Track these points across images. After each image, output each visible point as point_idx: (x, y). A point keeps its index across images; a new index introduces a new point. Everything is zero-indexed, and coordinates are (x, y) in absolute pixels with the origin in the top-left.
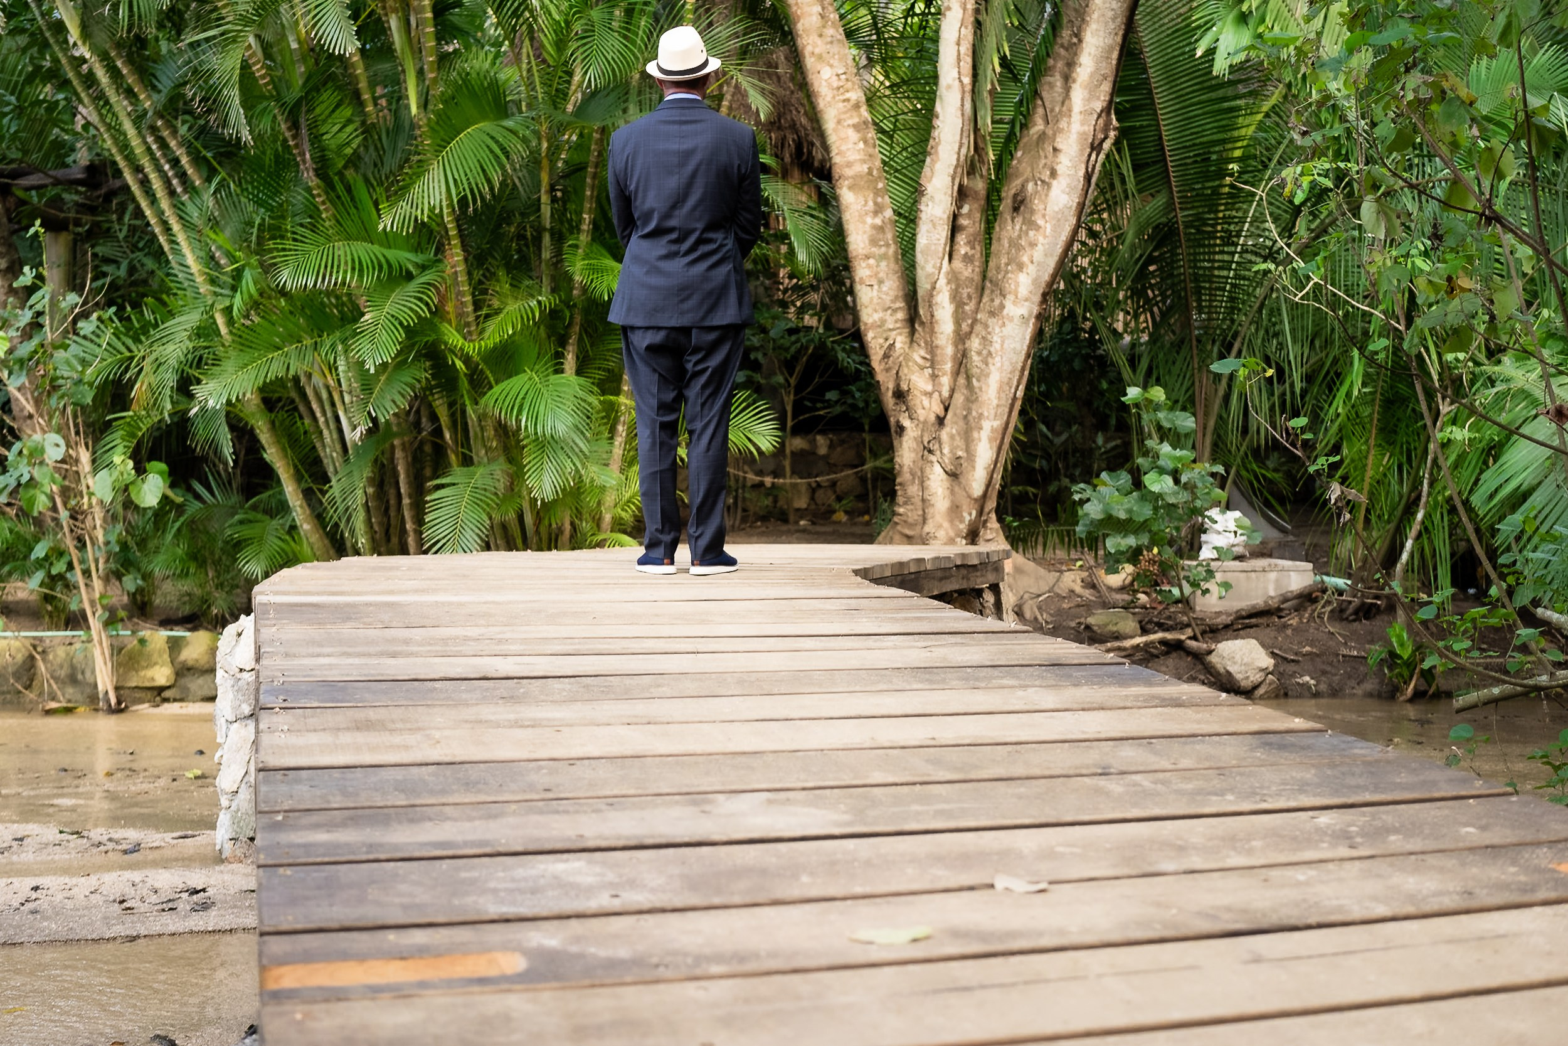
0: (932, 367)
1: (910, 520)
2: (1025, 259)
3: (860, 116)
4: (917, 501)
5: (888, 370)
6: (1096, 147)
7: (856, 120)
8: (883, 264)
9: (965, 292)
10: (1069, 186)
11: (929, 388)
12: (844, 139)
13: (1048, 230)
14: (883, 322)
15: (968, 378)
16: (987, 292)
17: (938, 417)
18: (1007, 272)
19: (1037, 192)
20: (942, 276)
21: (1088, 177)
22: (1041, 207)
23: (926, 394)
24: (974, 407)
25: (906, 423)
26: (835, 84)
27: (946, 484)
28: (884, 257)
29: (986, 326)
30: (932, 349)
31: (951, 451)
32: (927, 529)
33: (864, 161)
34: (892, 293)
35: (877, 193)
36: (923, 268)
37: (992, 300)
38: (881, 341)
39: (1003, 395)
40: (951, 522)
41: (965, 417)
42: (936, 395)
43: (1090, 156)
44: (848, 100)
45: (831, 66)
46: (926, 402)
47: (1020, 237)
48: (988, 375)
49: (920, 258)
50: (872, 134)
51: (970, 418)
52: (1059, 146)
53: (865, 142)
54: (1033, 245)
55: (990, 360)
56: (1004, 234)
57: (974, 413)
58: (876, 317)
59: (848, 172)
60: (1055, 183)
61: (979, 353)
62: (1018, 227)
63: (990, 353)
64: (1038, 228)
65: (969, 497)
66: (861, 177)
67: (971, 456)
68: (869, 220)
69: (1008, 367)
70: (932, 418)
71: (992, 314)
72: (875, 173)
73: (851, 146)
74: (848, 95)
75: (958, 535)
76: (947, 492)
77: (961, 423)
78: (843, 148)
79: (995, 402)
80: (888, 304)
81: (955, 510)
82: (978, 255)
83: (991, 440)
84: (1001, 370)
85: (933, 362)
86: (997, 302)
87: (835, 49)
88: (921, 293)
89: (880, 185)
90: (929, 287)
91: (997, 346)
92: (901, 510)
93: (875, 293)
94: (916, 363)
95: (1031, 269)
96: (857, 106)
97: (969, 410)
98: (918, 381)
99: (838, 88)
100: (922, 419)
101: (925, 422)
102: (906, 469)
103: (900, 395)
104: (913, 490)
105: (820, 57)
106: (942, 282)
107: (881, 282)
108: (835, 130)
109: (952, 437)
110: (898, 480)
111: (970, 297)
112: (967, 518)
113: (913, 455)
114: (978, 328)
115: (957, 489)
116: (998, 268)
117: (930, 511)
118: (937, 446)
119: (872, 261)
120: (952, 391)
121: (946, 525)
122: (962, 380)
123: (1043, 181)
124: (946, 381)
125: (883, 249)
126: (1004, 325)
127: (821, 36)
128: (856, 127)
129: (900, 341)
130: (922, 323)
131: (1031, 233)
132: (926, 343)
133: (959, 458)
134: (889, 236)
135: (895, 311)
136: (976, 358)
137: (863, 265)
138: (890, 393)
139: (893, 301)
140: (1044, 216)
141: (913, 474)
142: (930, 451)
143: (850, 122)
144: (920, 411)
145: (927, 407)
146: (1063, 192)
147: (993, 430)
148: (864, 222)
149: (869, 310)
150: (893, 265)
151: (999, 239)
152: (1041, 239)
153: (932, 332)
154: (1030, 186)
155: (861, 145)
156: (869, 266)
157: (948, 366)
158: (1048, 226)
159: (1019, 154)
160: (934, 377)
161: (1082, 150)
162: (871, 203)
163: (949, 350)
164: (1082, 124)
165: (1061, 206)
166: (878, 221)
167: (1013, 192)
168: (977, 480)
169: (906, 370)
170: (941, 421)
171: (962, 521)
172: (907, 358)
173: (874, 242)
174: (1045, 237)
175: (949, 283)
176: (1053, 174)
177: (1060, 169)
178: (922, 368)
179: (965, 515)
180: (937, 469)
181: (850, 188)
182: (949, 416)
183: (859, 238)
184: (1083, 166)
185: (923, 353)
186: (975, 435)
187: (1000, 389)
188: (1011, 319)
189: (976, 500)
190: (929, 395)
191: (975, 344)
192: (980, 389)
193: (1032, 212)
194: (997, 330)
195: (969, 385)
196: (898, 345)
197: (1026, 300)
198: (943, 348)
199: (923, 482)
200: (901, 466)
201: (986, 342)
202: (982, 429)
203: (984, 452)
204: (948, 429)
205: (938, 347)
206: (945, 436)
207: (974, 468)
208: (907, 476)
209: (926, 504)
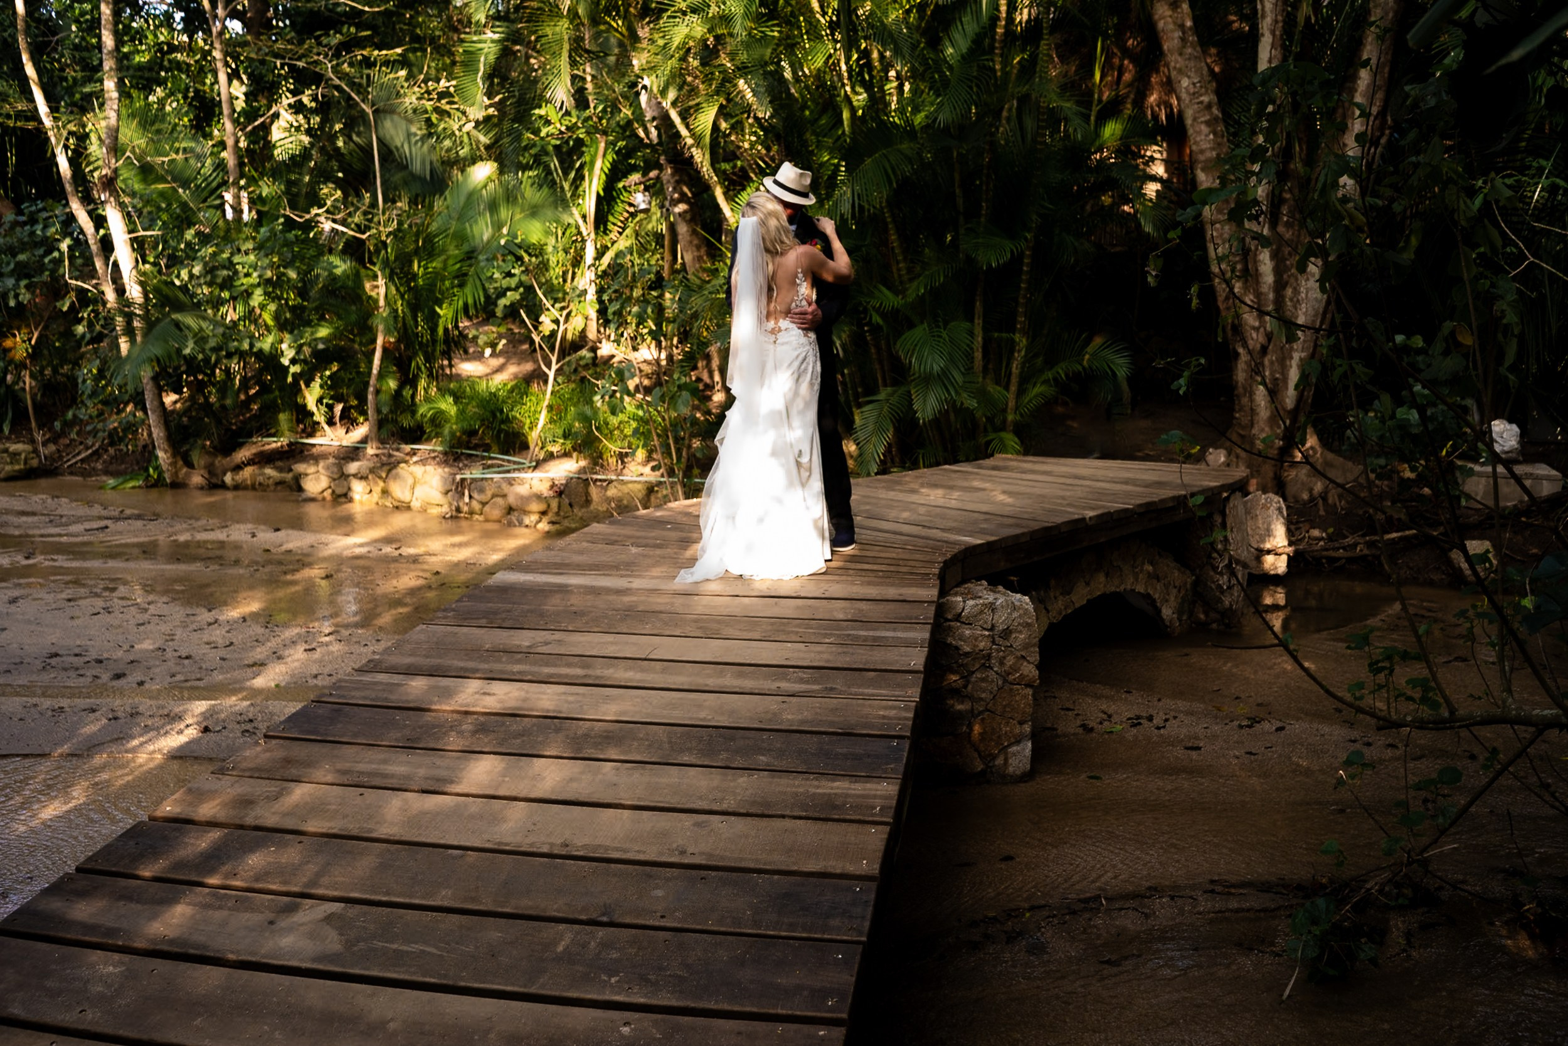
0: (1259, 308)
1: (1243, 423)
3: (1211, 114)
4: (1247, 409)
5: (1228, 309)
7: (1208, 117)
8: (1227, 228)
9: (1287, 250)
11: (1257, 324)
12: (1199, 133)
14: (1226, 271)
17: (1262, 346)
23: (1254, 328)
25: (1241, 350)
26: (1192, 91)
27: (1267, 399)
29: (1297, 280)
30: (1259, 294)
31: (1271, 374)
32: (1253, 432)
33: (1212, 149)
38: (1224, 286)
40: (1271, 428)
41: (1281, 349)
42: (1262, 330)
44: (1201, 102)
45: (1189, 77)
46: (1254, 335)
50: (1220, 128)
51: (1285, 349)
53: (1215, 134)
55: (1298, 304)
58: (1221, 267)
59: (1201, 158)
61: (1291, 300)
63: (1298, 301)
65: (1285, 410)
66: (1211, 161)
67: (1285, 379)
69: (1311, 312)
70: (1258, 346)
72: (1221, 157)
73: (1203, 137)
74: (1202, 98)
76: (1267, 406)
77: (1278, 353)
78: (1198, 139)
81: (1273, 420)
83: (1298, 366)
84: (1305, 314)
85: (1260, 305)
87: (1192, 64)
91: (1303, 295)
92: (1237, 415)
94: (1248, 304)
96: (1209, 106)
98: (1250, 319)
99: (1194, 94)
100: (1251, 347)
101: (1253, 350)
102: (1240, 384)
103: (1238, 329)
104: (1245, 400)
105: (1180, 71)
107: (1225, 241)
108: (1192, 125)
109: (1272, 363)
110: (1236, 393)
111: (1290, 254)
112: (1282, 425)
113: (1244, 375)
114: (1293, 280)
115: (1275, 403)
117: (1256, 418)
118: (1261, 370)
119: (1218, 226)
121: (1267, 429)
124: (1268, 319)
126: (1308, 279)
127: (1181, 54)
128: (1207, 123)
129: (1238, 287)
130: (1252, 275)
132: (1255, 289)
133: (1277, 379)
135: (1235, 263)
136: (1289, 303)
137: (1212, 228)
138: (1229, 327)
141: (1245, 389)
142: (1256, 373)
143: (1203, 119)
144: (1250, 341)
145: (1256, 339)
147: (1301, 359)
149: (1216, 263)
153: (1258, 283)
155: (1211, 136)
156: (1216, 229)
157: (1270, 309)
160: (1260, 317)
162: (1218, 181)
163: (1271, 296)
168: (1290, 397)
169: (1240, 310)
170: (1264, 350)
171: (1279, 427)
173: (1220, 210)
178: (1252, 309)
179: (1279, 422)
180: (1261, 387)
181: (1203, 170)
182: (1270, 347)
185: (1252, 297)
186: (1288, 362)
189: (1289, 412)
190: (1257, 329)
191: (1289, 292)
194: (1305, 283)
196: (1237, 290)
198: (1266, 294)
199: (1251, 394)
200: (1237, 382)
201: (1296, 291)
202: (1292, 358)
203: (1294, 375)
204: (1269, 357)
205: (1261, 293)
206: (1266, 362)
207: (1287, 388)
208: (1241, 390)
209: (1253, 412)
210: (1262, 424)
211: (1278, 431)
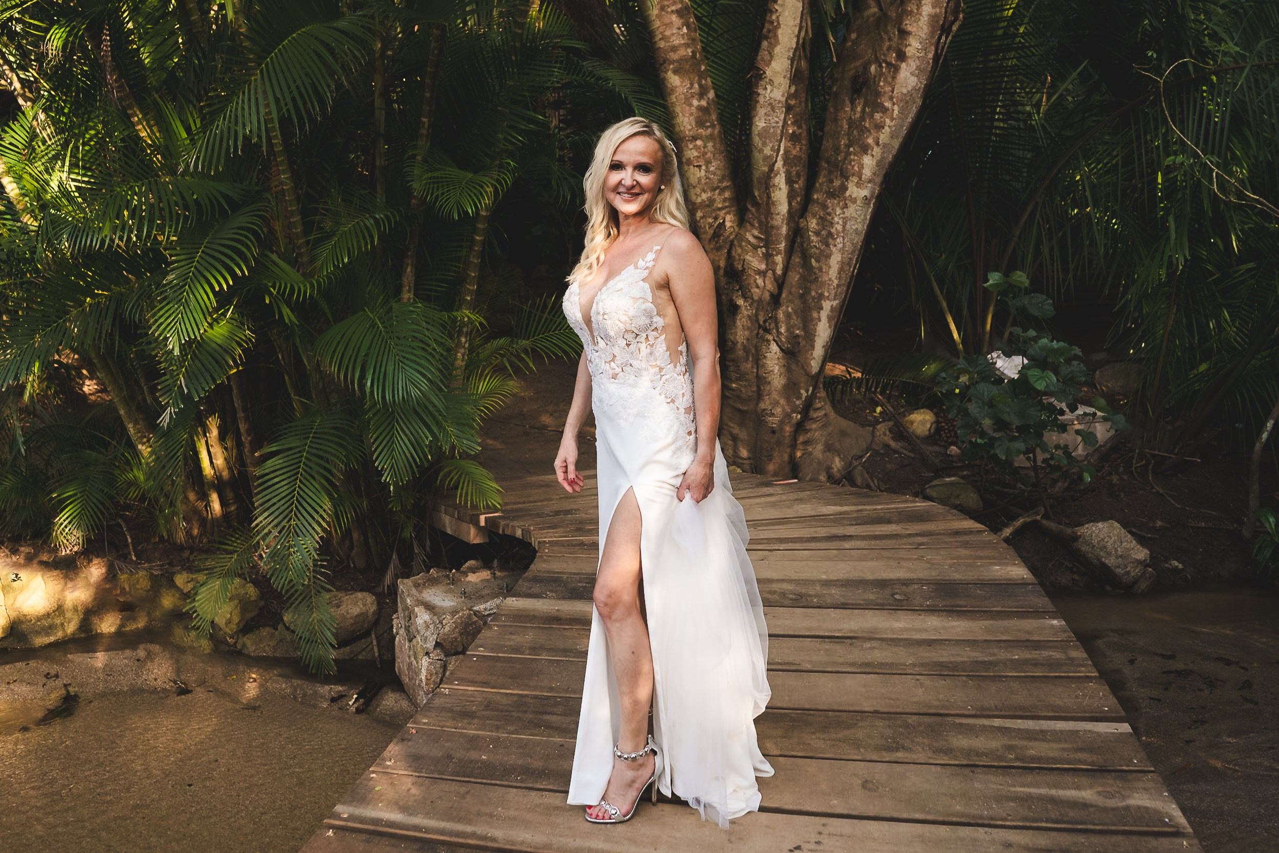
0: (766, 246)
1: (743, 396)
2: (870, 141)
3: (682, 2)
4: (752, 377)
5: (718, 249)
6: (945, 29)
7: (679, 6)
8: (710, 145)
9: (794, 170)
10: (918, 68)
11: (763, 267)
12: (667, 25)
13: (896, 112)
14: (711, 201)
15: (806, 258)
16: (824, 172)
17: (772, 295)
18: (848, 154)
19: (881, 74)
20: (779, 158)
21: (936, 57)
22: (888, 89)
23: (759, 272)
24: (813, 287)
25: (740, 302)
27: (783, 362)
28: (711, 137)
29: (824, 207)
30: (767, 230)
31: (788, 330)
32: (762, 406)
33: (688, 45)
34: (718, 172)
35: (701, 75)
36: (761, 151)
37: (831, 181)
38: (711, 220)
39: (843, 276)
40: (788, 399)
41: (802, 296)
42: (770, 274)
43: (940, 38)
46: (760, 281)
47: (862, 118)
48: (829, 256)
49: (757, 140)
50: (692, 20)
51: (808, 297)
52: (909, 28)
53: (688, 27)
54: (879, 127)
55: (830, 241)
56: (841, 115)
57: (813, 293)
58: (704, 196)
59: (672, 56)
60: (904, 65)
61: (817, 234)
62: (859, 109)
63: (830, 234)
64: (885, 110)
65: (807, 374)
66: (687, 61)
67: (810, 336)
68: (695, 103)
69: (848, 247)
70: (767, 296)
71: (832, 195)
72: (698, 55)
73: (674, 31)
75: (793, 411)
76: (783, 370)
77: (797, 302)
78: (667, 33)
79: (836, 282)
80: (716, 184)
81: (791, 388)
82: (804, 134)
83: (830, 318)
84: (842, 250)
85: (768, 241)
86: (837, 183)
88: (756, 175)
89: (703, 68)
90: (766, 169)
93: (703, 173)
94: (749, 242)
95: (877, 151)
97: (807, 291)
98: (755, 262)
100: (756, 298)
101: (760, 300)
102: (739, 346)
103: (736, 276)
104: (748, 366)
106: (779, 164)
107: (708, 163)
108: (658, 16)
109: (788, 316)
110: (732, 356)
111: (798, 175)
112: (804, 394)
113: (747, 333)
114: (815, 208)
115: (794, 367)
116: (837, 149)
117: (765, 388)
118: (773, 325)
119: (699, 143)
120: (786, 269)
121: (782, 401)
122: (796, 259)
123: (889, 64)
124: (779, 259)
125: (709, 130)
126: (846, 206)
128: (679, 13)
129: (730, 222)
130: (756, 204)
131: (877, 116)
132: (760, 223)
133: (797, 336)
134: (714, 117)
135: (723, 190)
136: (813, 238)
137: (691, 146)
138: (721, 272)
139: (720, 181)
140: (891, 98)
141: (746, 350)
142: (767, 331)
143: (674, 8)
144: (755, 290)
145: (762, 286)
146: (912, 74)
147: (833, 309)
148: (691, 105)
149: (698, 190)
150: (718, 146)
151: (835, 120)
152: (888, 121)
153: (767, 213)
154: (873, 68)
155: (684, 30)
156: (696, 148)
157: (782, 246)
158: (896, 107)
159: (854, 36)
160: (768, 257)
161: (932, 33)
162: (696, 86)
163: (784, 230)
164: (934, 7)
165: (910, 88)
166: (704, 103)
167: (852, 73)
168: (814, 357)
169: (739, 251)
170: (776, 300)
171: (799, 397)
172: (740, 238)
173: (700, 123)
174: (892, 119)
175: (784, 165)
176: (902, 56)
177: (910, 51)
178: (755, 248)
179: (803, 392)
180: (774, 347)
181: (675, 72)
182: (784, 295)
183: (686, 119)
184: (933, 48)
185: (756, 233)
186: (815, 315)
187: (841, 270)
188: (854, 201)
189: (813, 377)
190: (763, 274)
191: (811, 223)
192: (820, 269)
193: (878, 94)
194: (838, 211)
195: (806, 264)
196: (728, 224)
197: (870, 181)
198: (778, 228)
199: (758, 359)
200: (735, 343)
201: (825, 222)
202: (822, 308)
203: (823, 331)
204: (784, 308)
205: (773, 227)
206: (781, 315)
207: (813, 347)
208: (741, 353)
209: (761, 381)
210: (775, 395)
211: (798, 402)
